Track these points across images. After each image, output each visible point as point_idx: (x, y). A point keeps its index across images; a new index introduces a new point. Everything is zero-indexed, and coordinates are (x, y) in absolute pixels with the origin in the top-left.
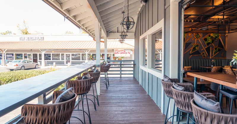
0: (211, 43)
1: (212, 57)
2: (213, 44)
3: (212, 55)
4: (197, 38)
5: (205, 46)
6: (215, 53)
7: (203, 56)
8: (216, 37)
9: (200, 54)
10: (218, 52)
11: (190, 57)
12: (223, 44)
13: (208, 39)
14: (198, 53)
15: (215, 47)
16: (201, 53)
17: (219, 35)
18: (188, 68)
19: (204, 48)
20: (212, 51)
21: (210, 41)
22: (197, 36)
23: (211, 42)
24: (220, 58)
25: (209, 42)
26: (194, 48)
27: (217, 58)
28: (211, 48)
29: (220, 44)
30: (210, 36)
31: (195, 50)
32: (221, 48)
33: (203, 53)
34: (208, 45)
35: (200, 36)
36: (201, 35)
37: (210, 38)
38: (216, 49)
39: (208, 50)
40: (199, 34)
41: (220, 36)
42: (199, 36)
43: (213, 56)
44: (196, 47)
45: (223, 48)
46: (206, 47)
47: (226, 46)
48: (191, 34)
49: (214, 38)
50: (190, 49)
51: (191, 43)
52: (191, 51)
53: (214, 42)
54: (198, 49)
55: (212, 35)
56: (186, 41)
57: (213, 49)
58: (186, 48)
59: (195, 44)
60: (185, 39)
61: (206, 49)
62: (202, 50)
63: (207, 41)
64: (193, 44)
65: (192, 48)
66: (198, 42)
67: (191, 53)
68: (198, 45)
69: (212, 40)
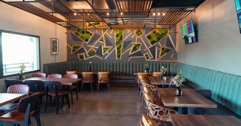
0: (157, 42)
1: (158, 59)
2: (159, 43)
3: (158, 57)
4: (137, 35)
5: (148, 45)
6: (161, 54)
7: (146, 58)
8: (163, 34)
9: (143, 55)
10: (166, 53)
11: (129, 59)
12: (173, 43)
13: (152, 36)
14: (140, 54)
15: (162, 47)
16: (144, 55)
17: (167, 32)
18: (103, 74)
19: (147, 48)
20: (158, 51)
21: (155, 38)
22: (138, 33)
23: (157, 41)
24: (169, 61)
25: (154, 40)
26: (135, 49)
27: (165, 61)
28: (156, 48)
29: (169, 43)
30: (154, 32)
31: (135, 51)
32: (171, 48)
33: (146, 54)
34: (152, 44)
35: (142, 33)
36: (143, 31)
37: (154, 35)
38: (163, 49)
39: (153, 50)
40: (141, 30)
41: (168, 33)
42: (140, 33)
43: (160, 58)
44: (136, 46)
45: (173, 47)
46: (150, 47)
47: (177, 45)
48: (131, 30)
49: (160, 35)
50: (129, 49)
51: (131, 41)
52: (131, 51)
53: (160, 40)
54: (140, 49)
55: (157, 31)
56: (124, 39)
57: (159, 49)
58: (124, 48)
59: (136, 43)
60: (123, 36)
61: (150, 49)
62: (144, 50)
63: (151, 39)
64: (133, 43)
65: (132, 48)
66: (139, 40)
67: (130, 54)
68: (139, 44)
69: (157, 38)
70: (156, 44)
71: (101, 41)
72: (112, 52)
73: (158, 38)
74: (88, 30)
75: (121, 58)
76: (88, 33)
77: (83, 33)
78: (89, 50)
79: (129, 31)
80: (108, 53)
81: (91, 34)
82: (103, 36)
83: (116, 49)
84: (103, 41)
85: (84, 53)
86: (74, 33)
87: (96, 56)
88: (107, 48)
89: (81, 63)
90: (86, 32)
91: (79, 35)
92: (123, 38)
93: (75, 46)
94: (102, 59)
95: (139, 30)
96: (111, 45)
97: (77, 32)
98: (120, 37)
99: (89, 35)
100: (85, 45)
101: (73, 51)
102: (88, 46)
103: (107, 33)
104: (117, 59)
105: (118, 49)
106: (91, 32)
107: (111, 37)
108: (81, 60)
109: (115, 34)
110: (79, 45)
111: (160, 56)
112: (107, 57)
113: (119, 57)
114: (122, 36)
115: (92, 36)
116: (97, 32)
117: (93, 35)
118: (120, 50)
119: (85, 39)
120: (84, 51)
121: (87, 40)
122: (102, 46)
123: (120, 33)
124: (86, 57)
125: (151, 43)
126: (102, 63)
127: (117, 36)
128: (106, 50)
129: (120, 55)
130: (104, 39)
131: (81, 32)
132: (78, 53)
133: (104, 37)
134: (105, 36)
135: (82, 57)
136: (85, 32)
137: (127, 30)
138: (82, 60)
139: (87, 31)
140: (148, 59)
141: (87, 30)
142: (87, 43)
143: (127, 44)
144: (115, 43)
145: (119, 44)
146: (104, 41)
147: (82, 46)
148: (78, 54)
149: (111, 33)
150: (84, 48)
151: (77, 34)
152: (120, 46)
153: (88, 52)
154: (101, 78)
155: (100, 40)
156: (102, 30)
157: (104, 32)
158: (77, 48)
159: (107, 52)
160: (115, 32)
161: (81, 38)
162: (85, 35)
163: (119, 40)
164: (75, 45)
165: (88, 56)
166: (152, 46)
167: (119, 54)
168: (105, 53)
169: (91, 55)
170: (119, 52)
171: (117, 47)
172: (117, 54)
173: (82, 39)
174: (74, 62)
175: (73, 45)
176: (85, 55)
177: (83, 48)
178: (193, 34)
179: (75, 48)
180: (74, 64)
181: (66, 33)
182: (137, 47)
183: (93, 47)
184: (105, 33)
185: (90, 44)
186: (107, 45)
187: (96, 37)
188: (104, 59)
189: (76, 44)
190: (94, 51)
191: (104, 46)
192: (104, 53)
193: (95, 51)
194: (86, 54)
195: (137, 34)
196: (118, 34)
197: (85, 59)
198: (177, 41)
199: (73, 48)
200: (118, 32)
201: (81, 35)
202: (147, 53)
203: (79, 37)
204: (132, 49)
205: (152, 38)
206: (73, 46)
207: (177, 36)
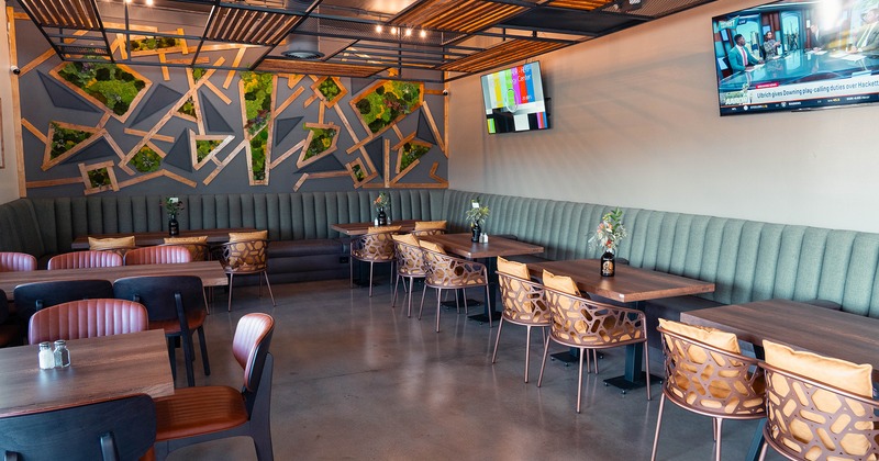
0: (389, 123)
1: (394, 181)
2: (395, 127)
3: (393, 174)
4: (325, 95)
5: (361, 135)
6: (402, 163)
7: (355, 179)
8: (407, 97)
9: (344, 168)
10: (417, 161)
11: (299, 184)
12: (434, 128)
13: (373, 103)
14: (333, 163)
15: (403, 142)
16: (348, 166)
17: (418, 90)
18: (250, 241)
19: (359, 144)
20: (394, 154)
21: (381, 111)
22: (325, 90)
23: (387, 119)
24: (424, 185)
25: (379, 116)
26: (316, 146)
27: (412, 186)
28: (387, 143)
29: (423, 130)
30: (380, 91)
31: (318, 152)
32: (429, 145)
33: (354, 164)
34: (374, 132)
35: (339, 91)
36: (343, 85)
37: (379, 98)
38: (407, 147)
39: (375, 150)
40: (337, 80)
41: (421, 95)
42: (333, 89)
43: (398, 178)
44: (322, 137)
45: (434, 142)
46: (368, 140)
47: (446, 135)
48: (301, 77)
49: (398, 101)
50: (298, 146)
51: (301, 118)
52: (302, 155)
53: (398, 119)
54: (333, 148)
55: (389, 87)
56: (277, 111)
57: (395, 148)
58: (278, 141)
59: (321, 124)
60: (273, 98)
61: (366, 147)
62: (349, 151)
63: (370, 115)
64: (308, 125)
65: (304, 144)
66: (330, 114)
67: (301, 163)
68: (330, 130)
69: (389, 110)
70: (384, 128)
71: (188, 112)
72: (232, 156)
73: (392, 111)
74: (125, 68)
75: (267, 180)
76: (128, 77)
77: (103, 75)
78: (135, 150)
79: (293, 80)
80: (215, 160)
81: (141, 85)
82: (193, 92)
83: (246, 144)
84: (194, 115)
85: (111, 163)
86: (54, 73)
87: (167, 173)
88: (211, 142)
89: (102, 206)
90: (117, 75)
91: (80, 85)
92: (273, 105)
93: (63, 130)
94: (192, 184)
95: (329, 79)
96: (228, 130)
97: (74, 71)
98: (262, 101)
99: (130, 86)
100: (112, 126)
101: (56, 152)
102: (128, 131)
103: (209, 84)
104: (252, 182)
105: (255, 144)
106: (139, 77)
107: (228, 102)
108: (97, 190)
109: (243, 91)
110: (85, 129)
111: (398, 172)
112: (213, 175)
113: (259, 174)
114: (269, 97)
115: (143, 91)
116: (167, 77)
117: (148, 86)
118: (262, 151)
119: (111, 102)
120: (110, 153)
121: (121, 108)
122: (192, 133)
123: (263, 87)
124: (121, 175)
125: (370, 126)
126: (194, 200)
127: (250, 96)
128: (210, 151)
129: (264, 169)
130: (197, 105)
131: (91, 74)
132: (81, 161)
133: (195, 98)
134: (203, 95)
135: (99, 178)
136: (113, 71)
137: (286, 75)
138: (104, 189)
139: (118, 70)
140: (360, 180)
141: (119, 66)
142: (123, 118)
143: (287, 127)
144: (245, 123)
145: (258, 127)
146: (198, 112)
147: (99, 132)
148: (81, 165)
149: (226, 86)
150: (109, 139)
151: (72, 78)
152: (264, 136)
153: (131, 155)
155: (181, 110)
156: (189, 70)
157: (195, 79)
158: (77, 141)
159: (211, 156)
160: (242, 82)
161: (91, 99)
162: (114, 86)
163: (260, 113)
164: (64, 126)
165: (133, 173)
166: (371, 137)
167: (260, 164)
168: (206, 160)
169: (142, 170)
170: (258, 157)
171: (252, 137)
172: (254, 163)
173: (100, 105)
174: (65, 202)
175: (55, 126)
176: (116, 168)
177: (102, 140)
178: (538, 107)
179: (64, 139)
180: (69, 209)
181: (15, 72)
182: (324, 141)
183: (152, 137)
184: (200, 83)
185: (135, 122)
186: (210, 129)
187: (163, 97)
188: (200, 183)
189: (69, 122)
190: (156, 155)
191: (197, 133)
192: (199, 160)
193: (162, 155)
194: (121, 165)
195: (322, 92)
196: (256, 91)
197: (115, 187)
199: (56, 138)
200: (254, 83)
201: (91, 83)
202: (359, 161)
203: (80, 91)
204: (306, 148)
205: (373, 109)
206: (51, 132)
207: (447, 105)
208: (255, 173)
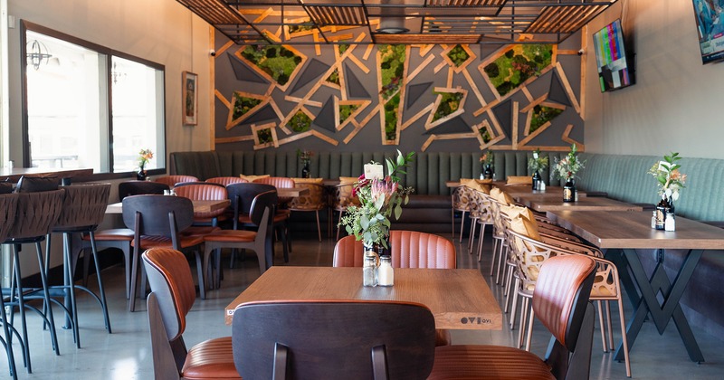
0: (518, 85)
1: (522, 143)
2: (525, 90)
3: (521, 136)
4: (454, 61)
5: (489, 98)
6: (532, 125)
7: (481, 141)
8: (538, 59)
9: (471, 131)
10: (548, 124)
11: (427, 144)
12: (569, 89)
14: (460, 125)
15: (533, 104)
16: (475, 128)
17: (551, 52)
19: (486, 107)
20: (522, 117)
21: (510, 74)
22: (454, 57)
23: (516, 82)
24: (556, 148)
25: (507, 79)
26: (444, 109)
27: (542, 148)
28: (516, 105)
29: (557, 92)
30: (509, 54)
31: (445, 115)
32: (562, 107)
33: (480, 126)
34: (502, 94)
35: (468, 56)
36: (473, 52)
37: (508, 61)
38: (537, 108)
39: (503, 113)
40: (466, 47)
41: (554, 57)
42: (462, 55)
43: (526, 140)
44: (450, 100)
45: (568, 102)
46: (494, 104)
47: (583, 96)
48: (431, 46)
49: (527, 63)
50: (426, 110)
51: (430, 84)
52: (431, 117)
53: (530, 80)
54: (460, 111)
55: (519, 50)
56: (409, 78)
57: (525, 110)
58: (409, 104)
59: (449, 89)
60: (406, 66)
61: (494, 109)
62: (476, 114)
63: (498, 78)
64: (437, 89)
65: (433, 107)
66: (459, 79)
67: (429, 125)
68: (457, 94)
69: (518, 73)
70: (513, 92)
71: (333, 81)
72: (367, 119)
73: (522, 74)
74: (287, 47)
75: (397, 140)
76: (289, 54)
77: (271, 54)
78: (292, 114)
79: (425, 50)
80: (354, 121)
81: (298, 60)
82: (338, 65)
83: (381, 108)
84: (338, 83)
85: (274, 124)
86: (238, 54)
87: (316, 133)
88: (351, 106)
89: (265, 158)
90: (281, 53)
91: (255, 62)
92: (405, 73)
93: (241, 98)
94: (335, 143)
95: (459, 46)
96: (366, 95)
97: (251, 51)
98: (395, 70)
99: (290, 61)
100: (277, 95)
101: (237, 115)
102: (288, 98)
103: (352, 57)
104: (385, 142)
105: (389, 108)
106: (297, 53)
107: (367, 71)
108: (262, 146)
109: (379, 61)
110: (256, 97)
111: (526, 133)
112: (351, 135)
113: (391, 135)
114: (402, 66)
115: (301, 65)
116: (318, 52)
117: (303, 61)
118: (394, 115)
119: (276, 75)
120: (274, 117)
121: (283, 79)
122: (336, 99)
123: (396, 56)
124: (281, 135)
125: (499, 89)
126: (335, 157)
127: (385, 65)
128: (350, 114)
129: (395, 130)
130: (341, 75)
131: (263, 53)
132: (252, 123)
133: (340, 70)
134: (347, 66)
135: (265, 136)
136: (278, 50)
137: (419, 46)
138: (268, 145)
139: (282, 49)
140: (486, 141)
142: (284, 88)
143: (418, 92)
144: (380, 89)
145: (391, 92)
146: (342, 81)
147: (267, 99)
148: (253, 126)
149: (365, 57)
150: (274, 105)
151: (250, 57)
152: (397, 100)
153: (289, 118)
154: (348, 197)
155: (329, 80)
156: (336, 47)
157: (341, 53)
158: (251, 106)
159: (351, 119)
160: (379, 53)
161: (262, 73)
162: (279, 62)
163: (394, 80)
164: (243, 95)
165: (287, 132)
166: (499, 99)
167: (391, 126)
168: (346, 123)
169: (296, 130)
170: (391, 119)
171: (386, 102)
172: (387, 125)
173: (268, 77)
174: (240, 154)
175: (237, 95)
176: (278, 129)
177: (268, 106)
178: (622, 63)
179: (242, 104)
180: (242, 160)
181: (213, 54)
182: (451, 104)
183: (305, 103)
184: (344, 56)
185: (292, 92)
186: (351, 95)
187: (316, 69)
188: (341, 143)
189: (246, 91)
190: (307, 118)
191: (340, 99)
192: (341, 122)
193: (312, 117)
194: (281, 126)
195: (451, 58)
196: (390, 60)
197: (276, 144)
198: (583, 82)
199: (237, 104)
200: (390, 53)
201: (262, 60)
202: (485, 123)
203: (255, 68)
204: (434, 111)
205: (502, 72)
206: (234, 99)
207: (584, 66)
208: (387, 134)
